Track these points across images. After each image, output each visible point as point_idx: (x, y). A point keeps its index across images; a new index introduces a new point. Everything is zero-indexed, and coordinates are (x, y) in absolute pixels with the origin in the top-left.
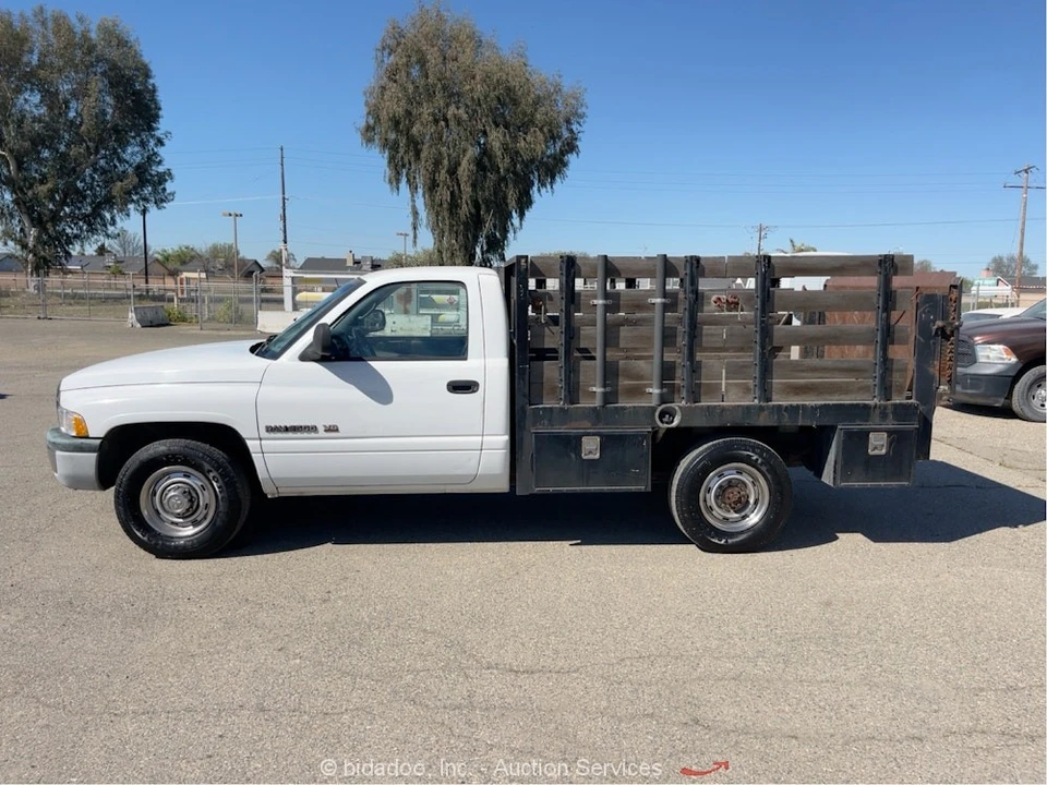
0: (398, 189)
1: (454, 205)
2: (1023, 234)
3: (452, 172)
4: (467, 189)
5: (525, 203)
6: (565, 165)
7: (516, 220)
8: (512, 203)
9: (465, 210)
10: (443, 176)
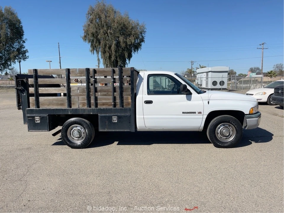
0: (94, 53)
1: (110, 57)
2: (262, 61)
3: (110, 47)
4: (114, 53)
5: (130, 56)
6: (141, 45)
7: (127, 61)
8: (126, 56)
9: (113, 58)
10: (107, 49)
